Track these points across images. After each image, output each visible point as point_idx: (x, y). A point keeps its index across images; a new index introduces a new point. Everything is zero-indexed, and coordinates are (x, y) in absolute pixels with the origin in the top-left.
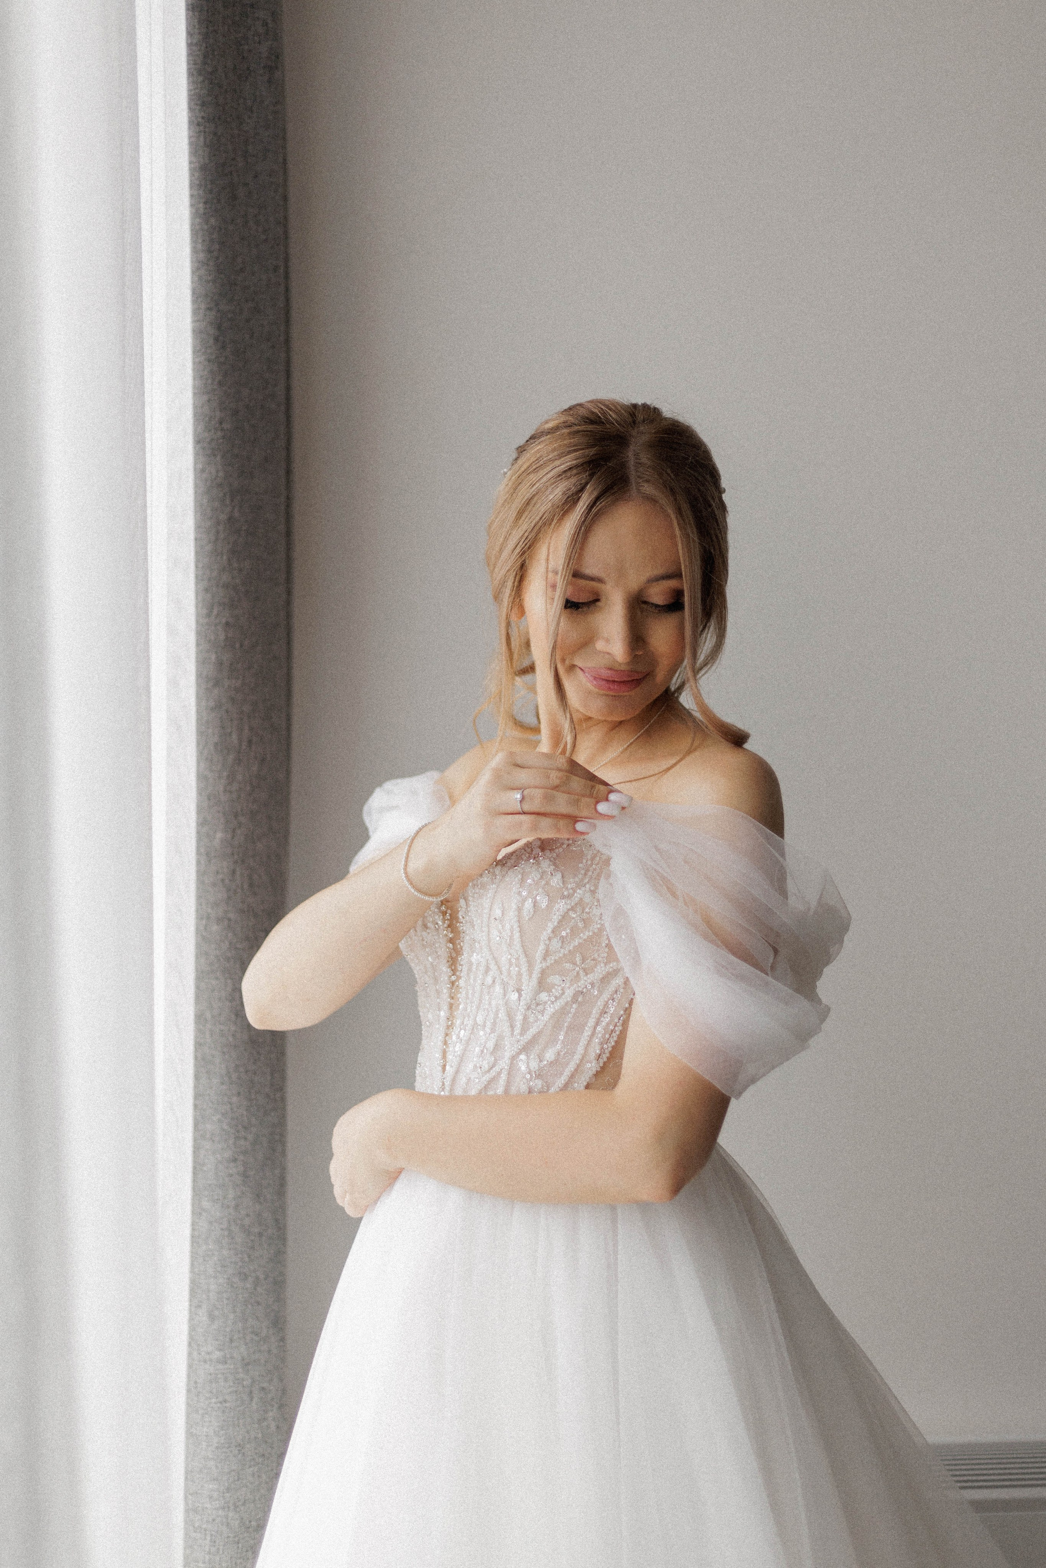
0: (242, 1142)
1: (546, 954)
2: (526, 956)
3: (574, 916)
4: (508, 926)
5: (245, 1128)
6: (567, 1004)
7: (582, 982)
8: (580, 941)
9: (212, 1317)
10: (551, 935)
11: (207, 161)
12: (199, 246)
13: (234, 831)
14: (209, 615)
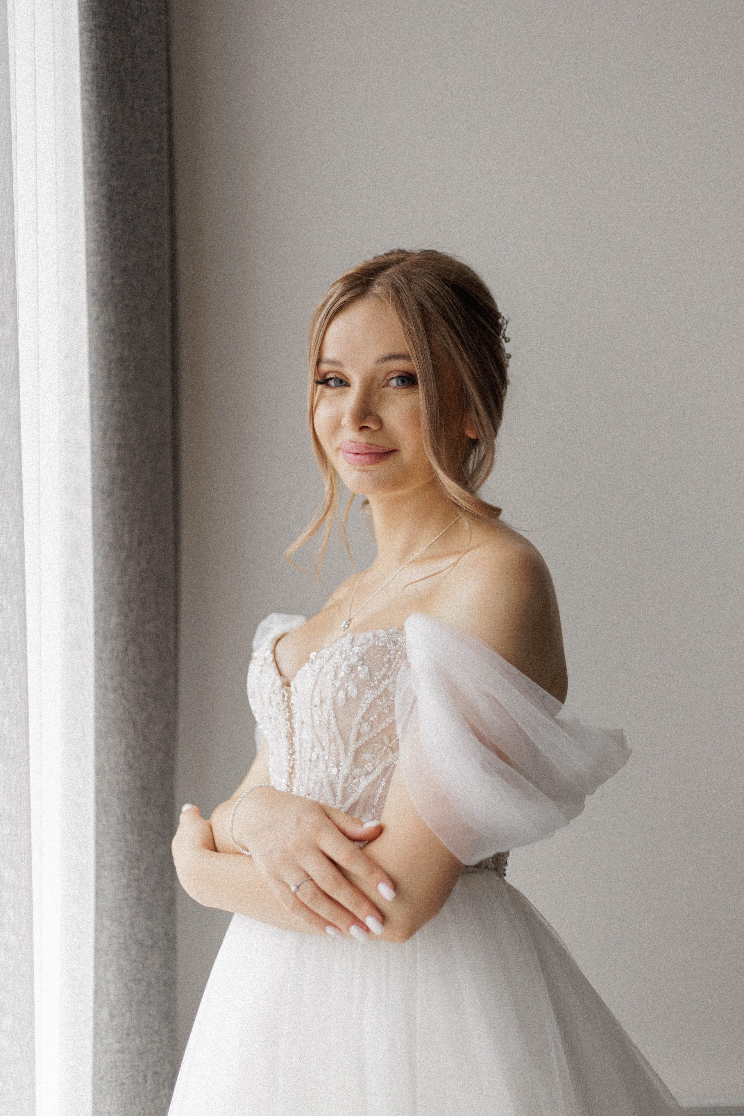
0: (135, 871)
1: (359, 735)
2: (342, 737)
3: (380, 703)
4: (325, 712)
5: (138, 859)
6: (378, 777)
7: (390, 759)
8: (387, 725)
9: (112, 1017)
10: (362, 720)
11: (98, 61)
12: (93, 132)
13: (126, 616)
14: (104, 438)
